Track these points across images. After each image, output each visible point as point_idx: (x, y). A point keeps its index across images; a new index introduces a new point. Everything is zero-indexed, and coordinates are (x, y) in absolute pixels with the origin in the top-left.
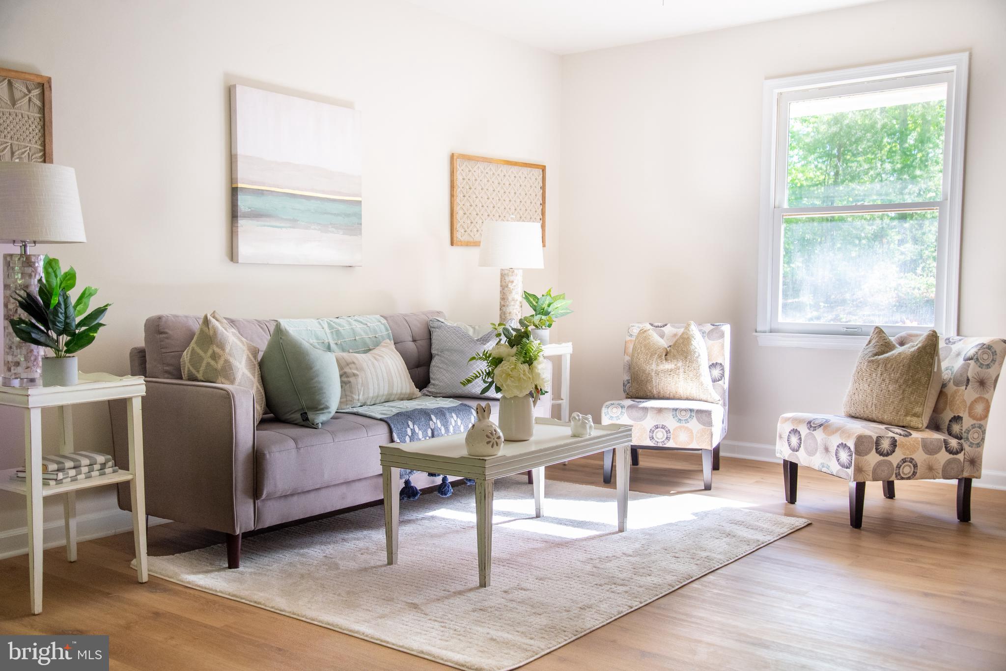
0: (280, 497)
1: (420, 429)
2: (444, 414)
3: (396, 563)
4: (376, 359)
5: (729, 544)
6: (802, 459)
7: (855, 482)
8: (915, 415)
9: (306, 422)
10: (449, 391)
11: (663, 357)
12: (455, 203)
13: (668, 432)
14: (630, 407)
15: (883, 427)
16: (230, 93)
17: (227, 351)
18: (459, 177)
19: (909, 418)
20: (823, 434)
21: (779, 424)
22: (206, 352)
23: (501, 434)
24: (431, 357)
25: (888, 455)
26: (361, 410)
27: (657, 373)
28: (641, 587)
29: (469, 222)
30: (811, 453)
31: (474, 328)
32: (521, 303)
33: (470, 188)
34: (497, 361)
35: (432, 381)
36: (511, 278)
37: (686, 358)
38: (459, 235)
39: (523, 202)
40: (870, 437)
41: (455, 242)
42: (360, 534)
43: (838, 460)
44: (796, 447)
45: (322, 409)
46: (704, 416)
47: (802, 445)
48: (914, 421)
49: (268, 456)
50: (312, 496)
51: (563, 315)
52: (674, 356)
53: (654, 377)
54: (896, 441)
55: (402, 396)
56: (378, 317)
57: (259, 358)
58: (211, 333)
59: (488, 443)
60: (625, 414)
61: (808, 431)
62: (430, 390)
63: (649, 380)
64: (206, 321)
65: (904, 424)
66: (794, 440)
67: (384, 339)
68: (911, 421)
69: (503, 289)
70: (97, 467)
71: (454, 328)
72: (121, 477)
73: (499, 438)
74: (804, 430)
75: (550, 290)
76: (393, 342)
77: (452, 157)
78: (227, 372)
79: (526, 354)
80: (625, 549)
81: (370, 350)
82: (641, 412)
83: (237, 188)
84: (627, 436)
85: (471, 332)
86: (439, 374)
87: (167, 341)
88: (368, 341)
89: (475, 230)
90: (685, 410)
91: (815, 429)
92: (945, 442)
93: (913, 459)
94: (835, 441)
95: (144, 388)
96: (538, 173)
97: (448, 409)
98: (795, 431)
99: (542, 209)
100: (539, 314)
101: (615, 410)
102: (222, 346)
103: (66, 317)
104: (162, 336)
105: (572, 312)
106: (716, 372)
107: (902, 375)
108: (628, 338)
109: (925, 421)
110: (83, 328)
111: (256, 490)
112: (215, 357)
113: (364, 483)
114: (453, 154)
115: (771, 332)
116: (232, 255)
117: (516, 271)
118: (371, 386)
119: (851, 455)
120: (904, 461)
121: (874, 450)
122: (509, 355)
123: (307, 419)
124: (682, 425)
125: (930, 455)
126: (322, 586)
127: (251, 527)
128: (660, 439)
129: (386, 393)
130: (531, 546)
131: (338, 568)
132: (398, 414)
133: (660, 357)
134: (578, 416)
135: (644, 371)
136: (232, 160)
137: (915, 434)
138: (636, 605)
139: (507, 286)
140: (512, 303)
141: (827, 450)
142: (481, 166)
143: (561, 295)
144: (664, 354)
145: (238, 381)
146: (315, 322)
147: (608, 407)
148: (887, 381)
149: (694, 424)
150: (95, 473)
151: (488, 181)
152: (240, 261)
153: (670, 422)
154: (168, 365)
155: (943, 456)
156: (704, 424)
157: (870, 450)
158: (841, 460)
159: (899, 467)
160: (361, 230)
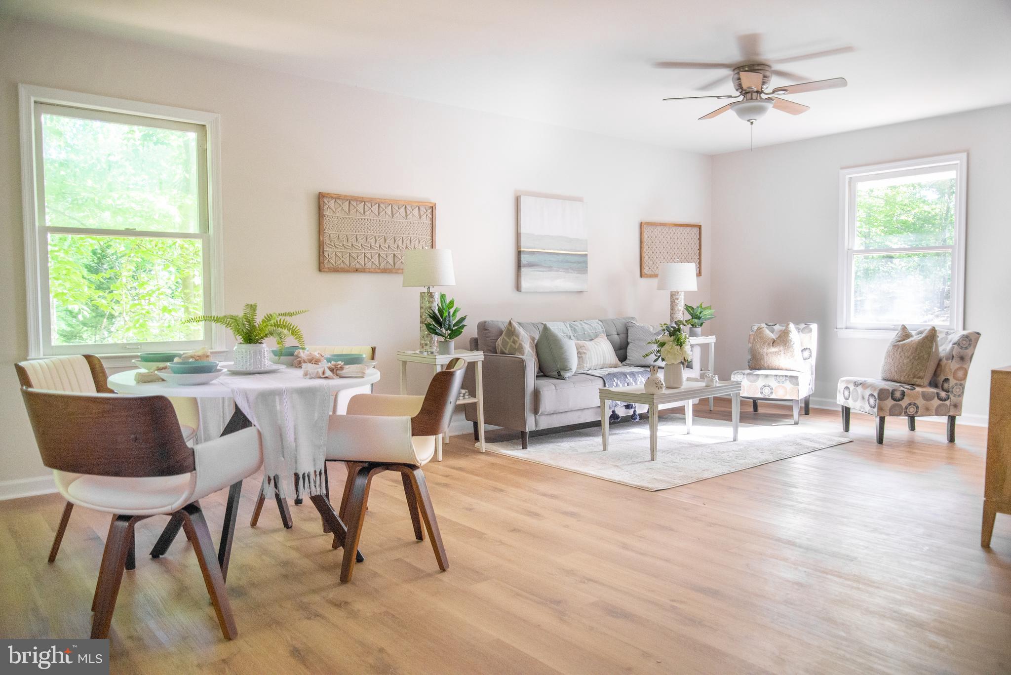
0: (548, 415)
1: (620, 383)
2: (634, 375)
3: (607, 450)
4: (596, 344)
5: (796, 448)
6: (850, 404)
7: (878, 417)
8: (920, 377)
9: (560, 377)
10: (638, 363)
11: (771, 344)
12: (643, 252)
13: (772, 389)
14: (748, 374)
15: (898, 384)
16: (517, 200)
17: (520, 339)
18: (645, 236)
19: (915, 380)
20: (862, 389)
21: (839, 384)
22: (510, 339)
23: (664, 383)
24: (628, 344)
25: (899, 400)
26: (588, 372)
27: (767, 354)
28: (738, 464)
29: (652, 263)
30: (855, 400)
31: (653, 327)
32: (683, 311)
33: (652, 242)
34: (662, 344)
35: (628, 358)
36: (677, 297)
37: (785, 344)
38: (646, 271)
39: (686, 249)
40: (888, 390)
41: (643, 275)
42: (587, 438)
43: (869, 404)
44: (848, 397)
45: (568, 370)
46: (794, 379)
47: (850, 396)
48: (919, 381)
49: (542, 392)
50: (563, 415)
51: (709, 319)
52: (778, 343)
53: (765, 357)
54: (905, 392)
55: (611, 365)
56: (597, 320)
57: (536, 342)
58: (513, 330)
59: (657, 387)
60: (746, 378)
61: (854, 387)
62: (627, 362)
63: (762, 358)
64: (510, 324)
65: (912, 383)
66: (847, 393)
67: (600, 333)
68: (917, 381)
69: (672, 303)
70: (462, 395)
71: (641, 327)
72: (472, 400)
73: (662, 384)
74: (852, 387)
75: (701, 304)
76: (605, 335)
77: (641, 224)
78: (520, 349)
79: (678, 340)
80: (734, 449)
81: (593, 339)
82: (755, 377)
83: (521, 251)
84: (738, 387)
85: (651, 329)
86: (633, 353)
87: (489, 334)
88: (592, 334)
89: (656, 267)
90: (782, 376)
91: (857, 386)
92: (938, 394)
93: (916, 404)
94: (868, 392)
95: (483, 356)
96: (696, 230)
97: (637, 372)
98: (847, 388)
99: (699, 252)
100: (695, 318)
101: (739, 376)
102: (518, 336)
103: (449, 322)
104: (487, 331)
105: (715, 317)
106: (806, 354)
107: (912, 354)
108: (751, 333)
109: (926, 381)
110: (456, 327)
111: (536, 411)
112: (514, 342)
113: (590, 410)
114: (641, 223)
115: (846, 329)
116: (518, 288)
117: (680, 293)
118: (594, 360)
119: (876, 401)
120: (910, 404)
121: (890, 398)
122: (669, 341)
123: (560, 375)
124: (780, 385)
125: (927, 401)
126: (571, 458)
127: (533, 429)
128: (767, 393)
129: (602, 363)
130: (681, 446)
131: (577, 451)
132: (608, 374)
133: (769, 344)
134: (709, 375)
135: (759, 353)
136: (518, 236)
137: (918, 389)
138: (733, 470)
139: (674, 302)
140: (678, 312)
141: (863, 398)
142: (659, 228)
143: (708, 307)
144: (772, 342)
145: (525, 354)
146: (562, 323)
147: (735, 374)
148: (903, 357)
149: (788, 385)
150: (461, 398)
151: (664, 237)
152: (522, 291)
153: (773, 383)
154: (489, 346)
155: (936, 402)
156: (793, 384)
157: (888, 397)
158: (870, 403)
159: (906, 408)
160: (587, 270)
